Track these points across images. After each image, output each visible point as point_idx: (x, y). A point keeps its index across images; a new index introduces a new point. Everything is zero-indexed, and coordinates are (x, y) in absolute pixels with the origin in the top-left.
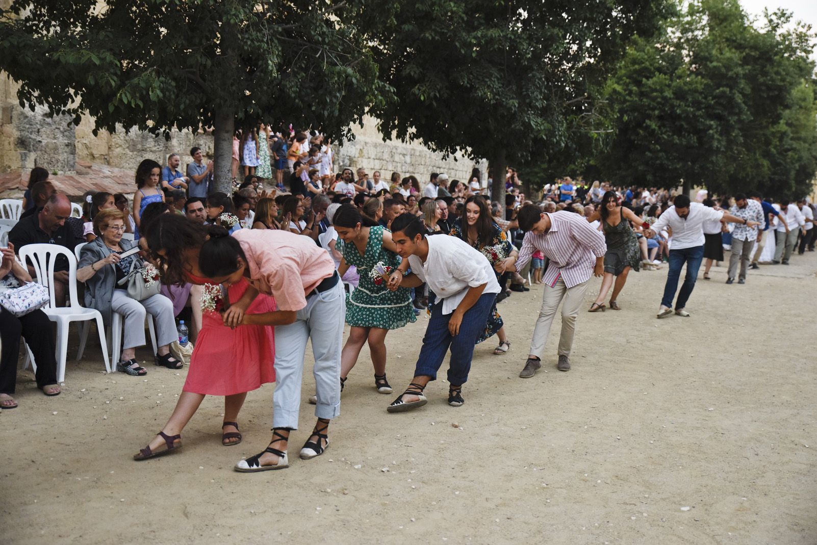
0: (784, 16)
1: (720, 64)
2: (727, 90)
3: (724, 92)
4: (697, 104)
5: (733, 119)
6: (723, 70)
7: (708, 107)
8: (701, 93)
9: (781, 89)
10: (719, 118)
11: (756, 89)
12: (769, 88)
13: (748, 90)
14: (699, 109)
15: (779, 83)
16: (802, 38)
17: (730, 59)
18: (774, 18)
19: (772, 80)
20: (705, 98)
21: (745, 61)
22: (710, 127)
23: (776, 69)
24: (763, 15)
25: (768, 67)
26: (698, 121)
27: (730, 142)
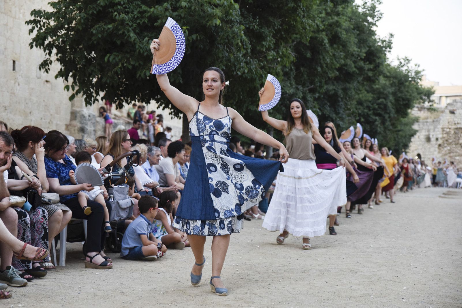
0: (408, 60)
1: (380, 87)
2: (383, 100)
3: (382, 102)
4: (368, 107)
5: (387, 116)
6: (382, 90)
7: (374, 109)
8: (370, 102)
9: (409, 100)
10: (379, 115)
11: (397, 100)
12: (403, 100)
13: (393, 101)
14: (370, 110)
15: (408, 97)
16: (417, 73)
17: (385, 84)
18: (402, 61)
19: (405, 95)
20: (372, 104)
21: (392, 85)
22: (376, 120)
23: (406, 89)
24: (396, 59)
25: (403, 88)
26: (369, 117)
27: (385, 128)
